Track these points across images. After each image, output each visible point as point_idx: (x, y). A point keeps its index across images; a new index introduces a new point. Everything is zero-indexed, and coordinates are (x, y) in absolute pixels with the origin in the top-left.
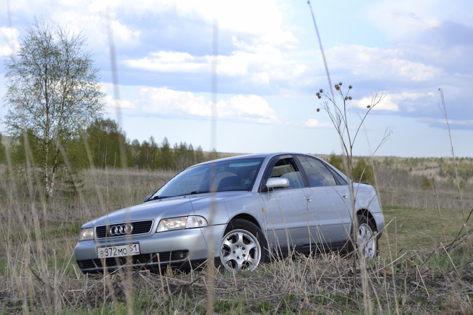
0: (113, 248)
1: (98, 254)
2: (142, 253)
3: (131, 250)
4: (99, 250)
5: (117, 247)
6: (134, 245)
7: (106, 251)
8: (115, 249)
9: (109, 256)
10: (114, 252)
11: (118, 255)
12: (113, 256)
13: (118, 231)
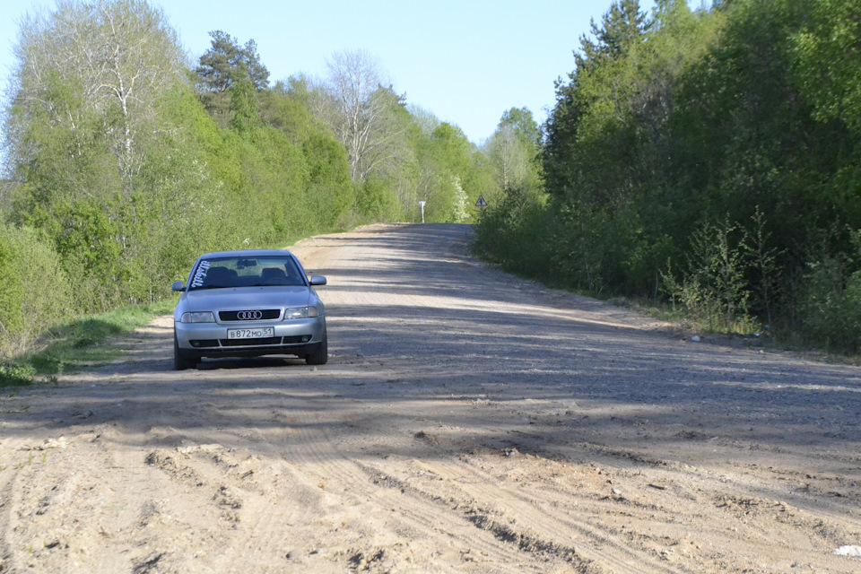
0: (246, 330)
1: (229, 336)
2: (275, 336)
3: (265, 333)
4: (230, 332)
5: (251, 330)
6: (269, 329)
7: (238, 333)
8: (249, 332)
9: (241, 337)
10: (246, 334)
11: (251, 336)
12: (245, 337)
13: (247, 316)
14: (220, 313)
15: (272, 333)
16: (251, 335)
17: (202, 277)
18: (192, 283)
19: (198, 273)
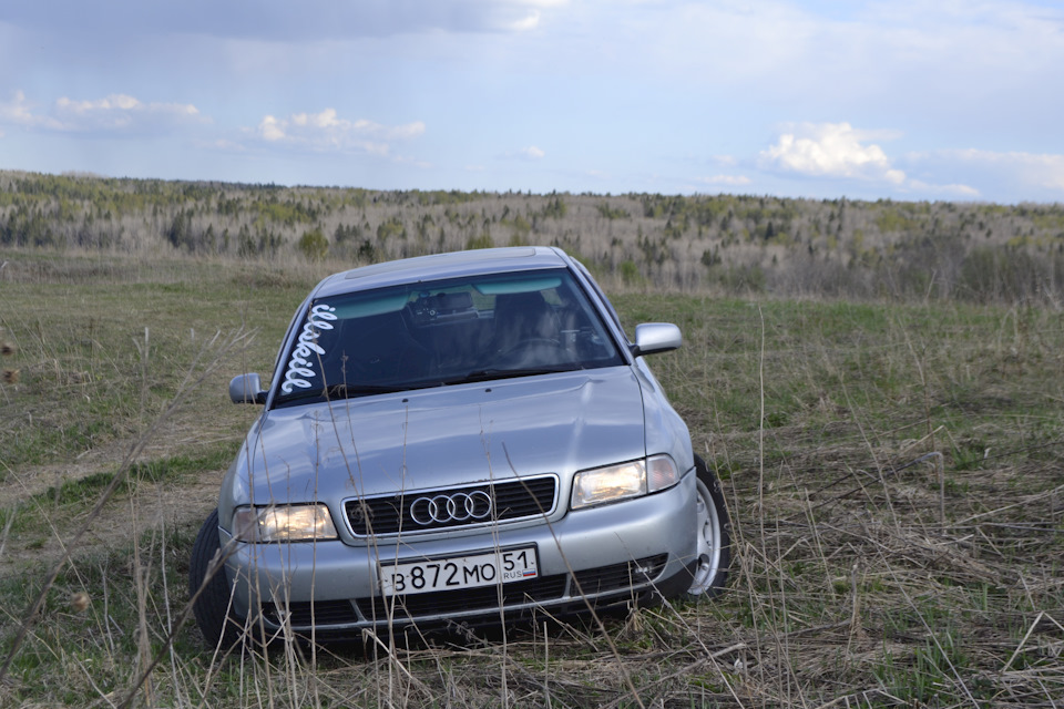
0: (443, 563)
1: (384, 584)
2: (544, 574)
3: (509, 565)
4: (387, 572)
5: (458, 562)
6: (520, 552)
7: (417, 573)
8: (451, 569)
9: (428, 588)
10: (444, 575)
11: (462, 582)
12: (442, 586)
13: (443, 514)
14: (347, 504)
15: (532, 567)
16: (459, 577)
17: (313, 356)
18: (283, 379)
19: (301, 345)
